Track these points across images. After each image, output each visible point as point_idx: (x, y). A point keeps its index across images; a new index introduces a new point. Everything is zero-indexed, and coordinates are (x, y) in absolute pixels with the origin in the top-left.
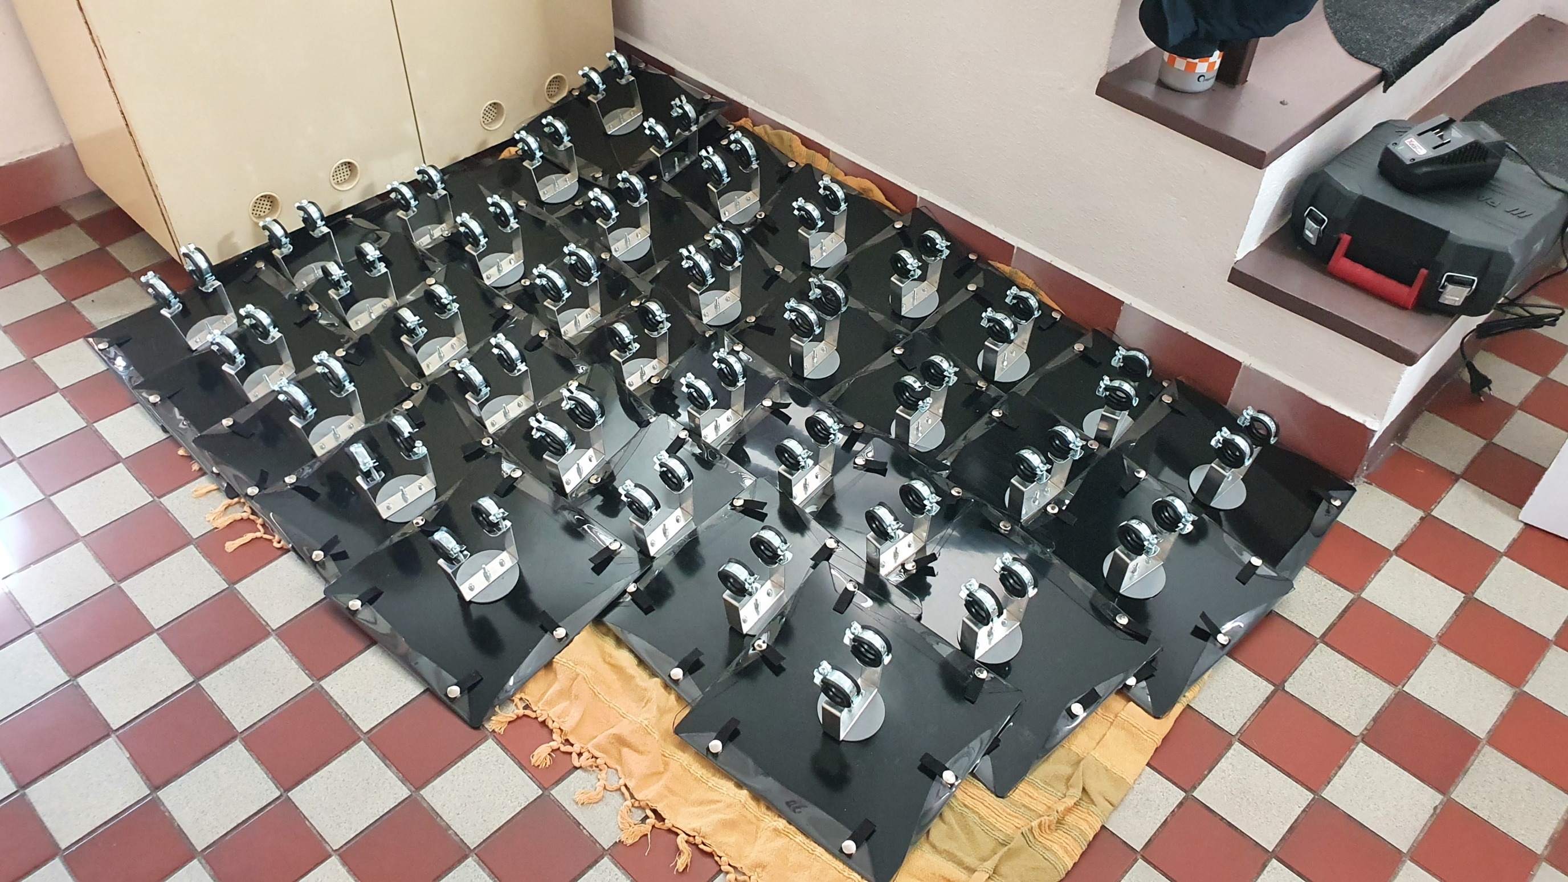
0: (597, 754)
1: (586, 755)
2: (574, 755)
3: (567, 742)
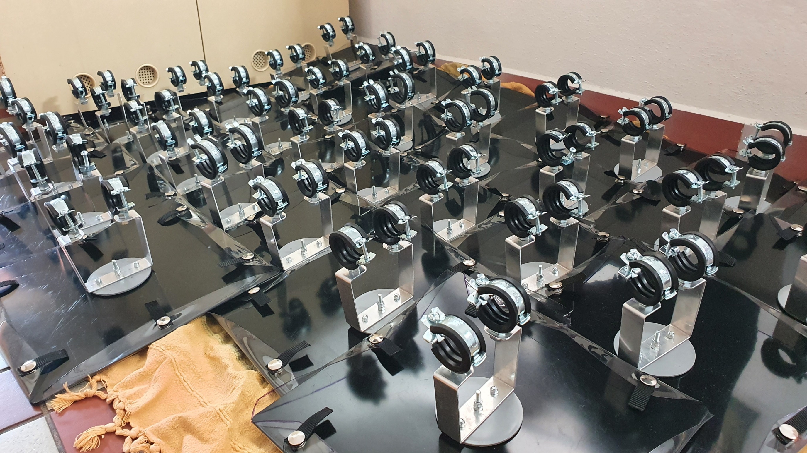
0: (153, 439)
1: (141, 439)
2: (128, 440)
3: (128, 426)
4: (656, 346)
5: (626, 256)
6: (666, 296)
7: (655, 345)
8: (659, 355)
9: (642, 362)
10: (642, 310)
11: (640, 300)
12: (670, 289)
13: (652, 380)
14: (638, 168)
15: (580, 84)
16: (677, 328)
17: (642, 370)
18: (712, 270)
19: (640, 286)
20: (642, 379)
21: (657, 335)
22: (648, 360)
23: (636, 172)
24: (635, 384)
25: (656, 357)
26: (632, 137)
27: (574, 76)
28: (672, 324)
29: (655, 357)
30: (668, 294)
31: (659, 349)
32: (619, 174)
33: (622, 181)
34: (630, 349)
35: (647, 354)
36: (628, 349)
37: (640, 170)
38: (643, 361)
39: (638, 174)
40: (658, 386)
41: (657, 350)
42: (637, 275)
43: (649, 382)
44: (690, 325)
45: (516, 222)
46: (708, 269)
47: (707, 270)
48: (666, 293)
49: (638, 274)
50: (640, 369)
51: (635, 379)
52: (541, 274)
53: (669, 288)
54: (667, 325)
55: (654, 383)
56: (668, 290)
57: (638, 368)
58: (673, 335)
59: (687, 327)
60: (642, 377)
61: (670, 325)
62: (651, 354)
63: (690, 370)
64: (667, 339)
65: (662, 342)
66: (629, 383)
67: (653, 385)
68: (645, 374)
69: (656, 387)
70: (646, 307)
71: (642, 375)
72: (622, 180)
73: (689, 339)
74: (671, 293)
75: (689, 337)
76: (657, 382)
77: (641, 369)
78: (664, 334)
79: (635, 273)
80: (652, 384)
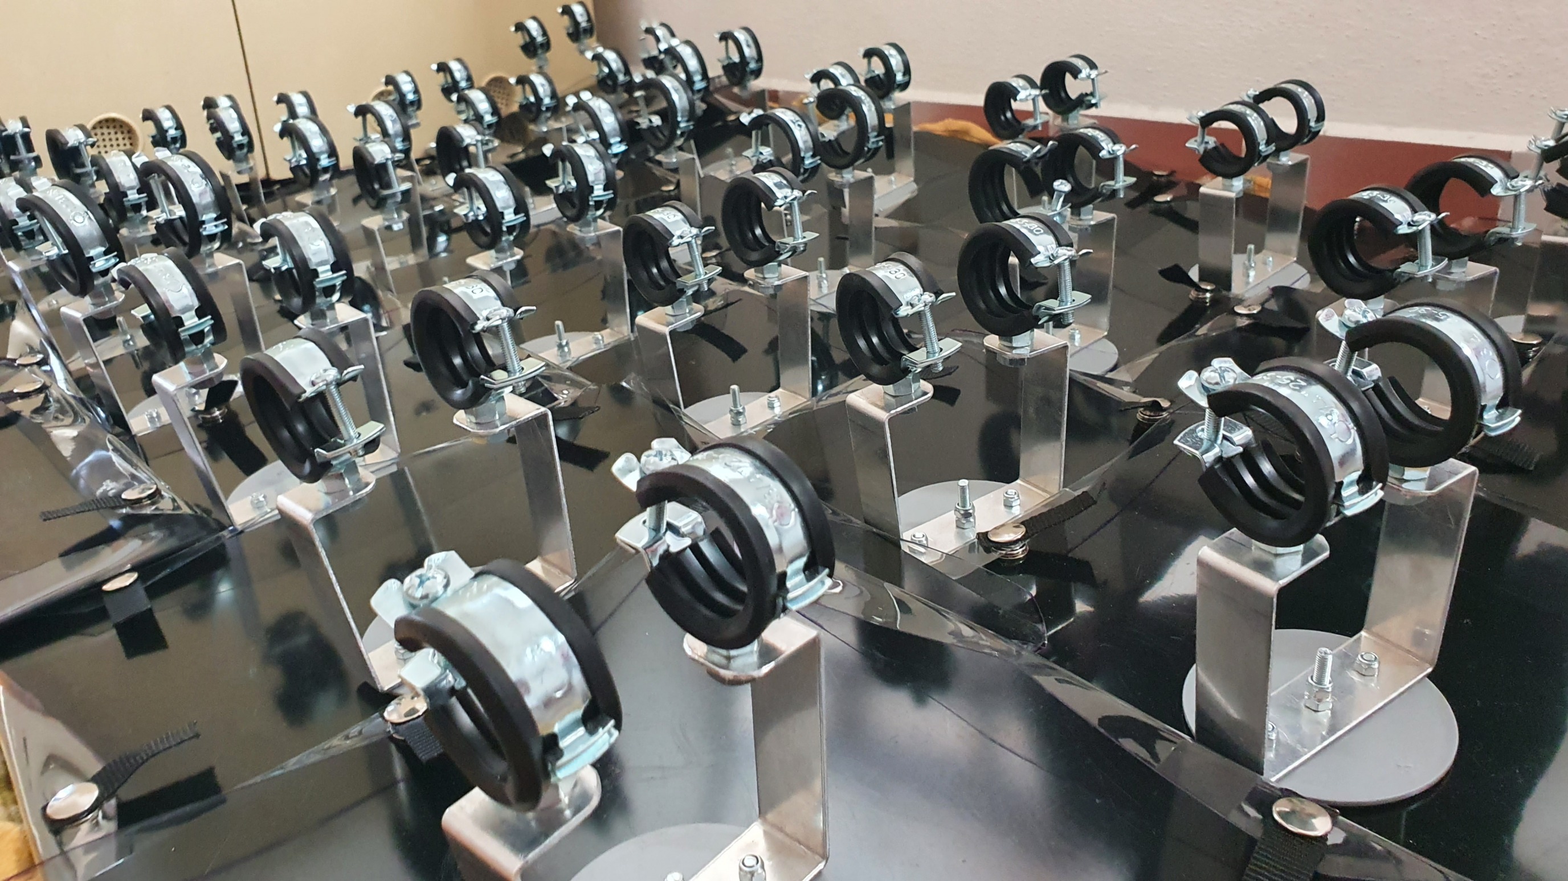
4: (1320, 701)
5: (1198, 380)
6: (1346, 504)
7: (1319, 696)
8: (1332, 730)
9: (1277, 755)
10: (1263, 567)
11: (1254, 533)
12: (1359, 481)
13: (1315, 817)
14: (1247, 268)
15: (1093, 80)
16: (1388, 641)
17: (1279, 780)
18: (1500, 418)
19: (1249, 480)
20: (1279, 813)
21: (1323, 662)
22: (1299, 747)
23: (1245, 279)
24: (1257, 833)
25: (1324, 739)
26: (1227, 182)
27: (1079, 63)
28: (1369, 631)
29: (1319, 738)
30: (1351, 497)
31: (1332, 710)
32: (1201, 279)
33: (1208, 295)
34: (1233, 713)
35: (1295, 730)
36: (1228, 715)
37: (1252, 273)
38: (1282, 751)
39: (1248, 283)
40: (1337, 838)
41: (1325, 716)
42: (1241, 449)
43: (1305, 823)
44: (1427, 632)
45: (875, 340)
46: (1486, 416)
47: (1481, 417)
48: (1345, 493)
49: (1246, 447)
50: (1273, 777)
51: (1255, 818)
52: (968, 507)
53: (1355, 476)
54: (1351, 636)
55: (1321, 825)
56: (1351, 484)
57: (1264, 777)
58: (1376, 665)
59: (1418, 638)
60: (1279, 808)
61: (1363, 633)
62: (1306, 729)
63: (1442, 780)
64: (1356, 677)
65: (1343, 690)
66: (1237, 831)
67: (1319, 833)
68: (1288, 793)
69: (1329, 843)
70: (1277, 555)
71: (1280, 798)
72: (1207, 291)
73: (1429, 676)
74: (1362, 492)
75: (1430, 670)
76: (1335, 823)
77: (1273, 779)
78: (1346, 661)
79: (1233, 443)
80: (1314, 829)
